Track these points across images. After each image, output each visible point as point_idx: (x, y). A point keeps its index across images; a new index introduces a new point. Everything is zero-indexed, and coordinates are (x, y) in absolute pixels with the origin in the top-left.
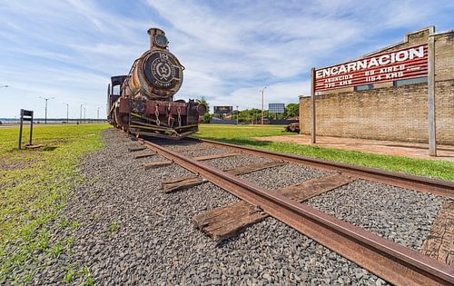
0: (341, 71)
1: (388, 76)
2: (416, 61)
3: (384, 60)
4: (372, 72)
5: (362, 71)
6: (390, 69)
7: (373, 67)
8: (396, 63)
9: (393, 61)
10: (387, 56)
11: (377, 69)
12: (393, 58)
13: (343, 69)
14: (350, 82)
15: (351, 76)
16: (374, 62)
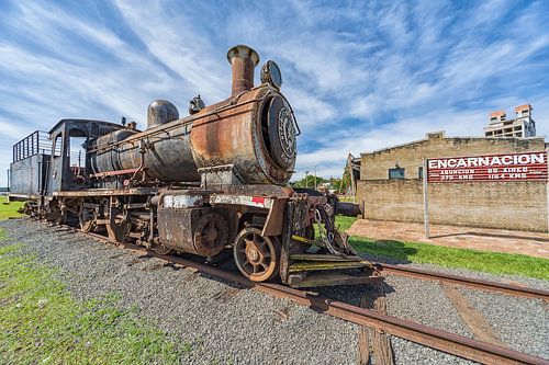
0: (459, 164)
1: (511, 176)
2: (537, 166)
3: (507, 160)
4: (495, 170)
5: (484, 168)
6: (513, 170)
7: (496, 166)
8: (519, 165)
9: (516, 163)
10: (510, 157)
11: (500, 168)
12: (515, 159)
13: (462, 162)
14: (471, 177)
15: (472, 171)
16: (496, 160)
